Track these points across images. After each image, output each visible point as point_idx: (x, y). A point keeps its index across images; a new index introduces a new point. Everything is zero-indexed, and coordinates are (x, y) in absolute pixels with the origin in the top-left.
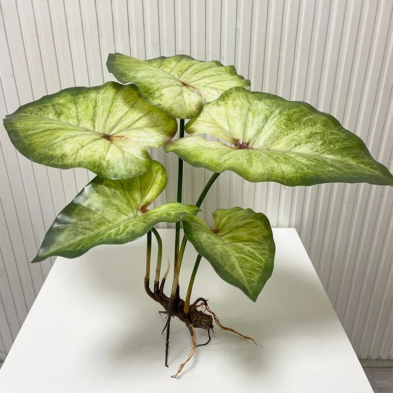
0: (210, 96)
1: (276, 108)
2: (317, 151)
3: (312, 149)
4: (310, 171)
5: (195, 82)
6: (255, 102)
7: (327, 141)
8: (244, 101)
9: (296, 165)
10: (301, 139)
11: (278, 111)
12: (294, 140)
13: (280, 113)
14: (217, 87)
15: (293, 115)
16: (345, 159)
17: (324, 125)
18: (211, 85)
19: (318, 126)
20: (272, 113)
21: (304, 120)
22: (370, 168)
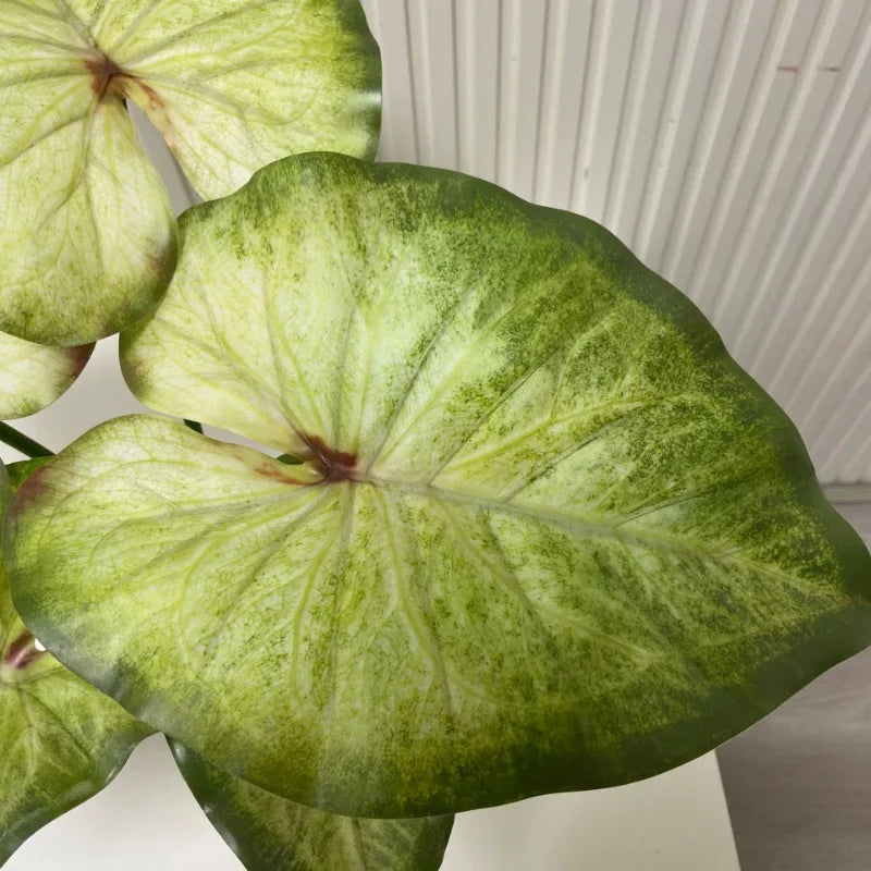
0: (216, 159)
1: (469, 283)
2: (612, 507)
3: (592, 497)
4: (557, 701)
5: (156, 58)
6: (384, 238)
7: (655, 458)
8: (340, 246)
9: (508, 662)
10: (556, 451)
11: (471, 305)
12: (528, 454)
13: (482, 316)
14: (246, 94)
15: (531, 323)
16: (714, 543)
17: (652, 372)
18: (220, 85)
19: (629, 379)
20: (447, 314)
21: (576, 350)
22: (803, 574)
